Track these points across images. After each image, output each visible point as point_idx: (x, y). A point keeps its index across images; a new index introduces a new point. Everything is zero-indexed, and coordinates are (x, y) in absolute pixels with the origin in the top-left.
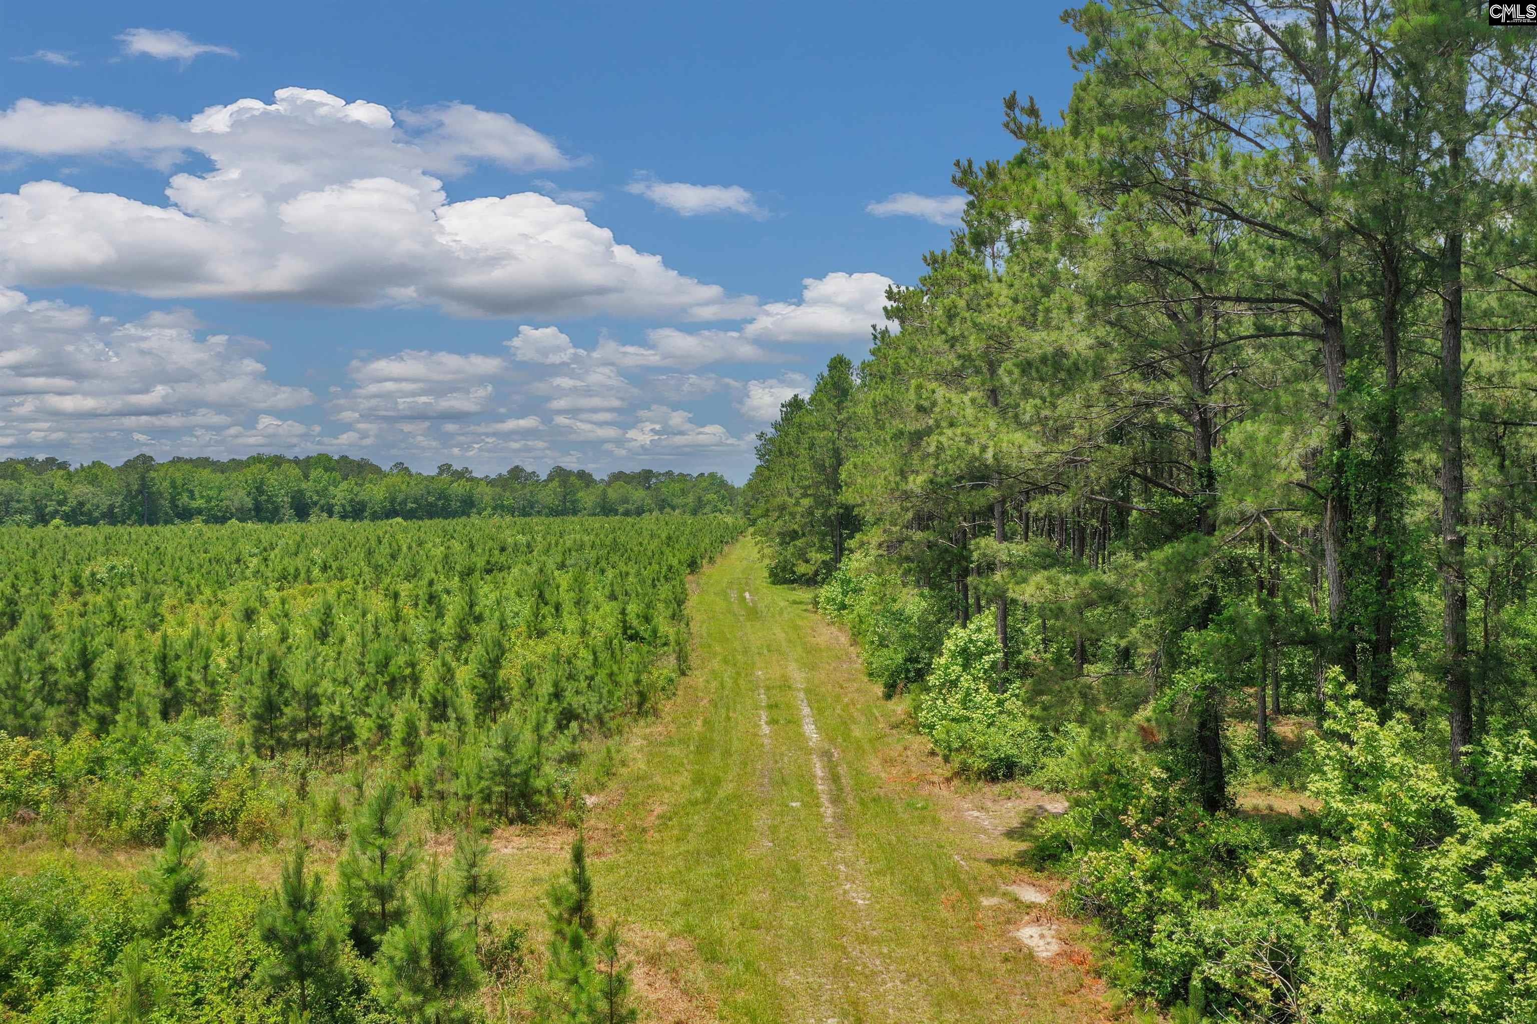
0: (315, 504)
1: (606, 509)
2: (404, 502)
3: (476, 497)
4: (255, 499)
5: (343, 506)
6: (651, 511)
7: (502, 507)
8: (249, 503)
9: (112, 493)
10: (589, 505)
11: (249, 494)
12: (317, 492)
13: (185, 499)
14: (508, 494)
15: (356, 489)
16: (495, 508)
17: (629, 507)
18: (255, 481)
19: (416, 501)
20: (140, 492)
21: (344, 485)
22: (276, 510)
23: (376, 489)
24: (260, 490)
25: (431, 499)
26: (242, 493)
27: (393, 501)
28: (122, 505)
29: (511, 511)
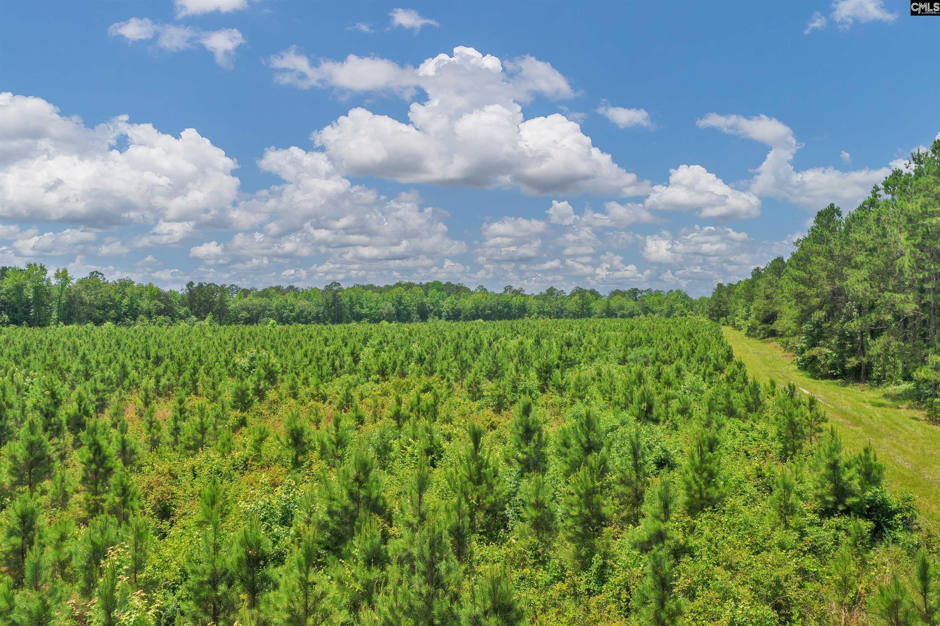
0: (431, 311)
1: (610, 313)
2: (484, 310)
3: (528, 306)
4: (397, 308)
5: (448, 312)
6: (639, 315)
7: (543, 313)
8: (393, 310)
9: (318, 305)
10: (598, 311)
11: (393, 306)
12: (432, 304)
13: (357, 308)
14: (547, 304)
15: (456, 302)
16: (539, 313)
17: (625, 312)
18: (397, 297)
19: (491, 309)
20: (333, 304)
21: (448, 300)
22: (409, 314)
23: (467, 302)
24: (400, 303)
25: (500, 308)
26: (389, 305)
27: (477, 308)
28: (323, 313)
29: (549, 315)
